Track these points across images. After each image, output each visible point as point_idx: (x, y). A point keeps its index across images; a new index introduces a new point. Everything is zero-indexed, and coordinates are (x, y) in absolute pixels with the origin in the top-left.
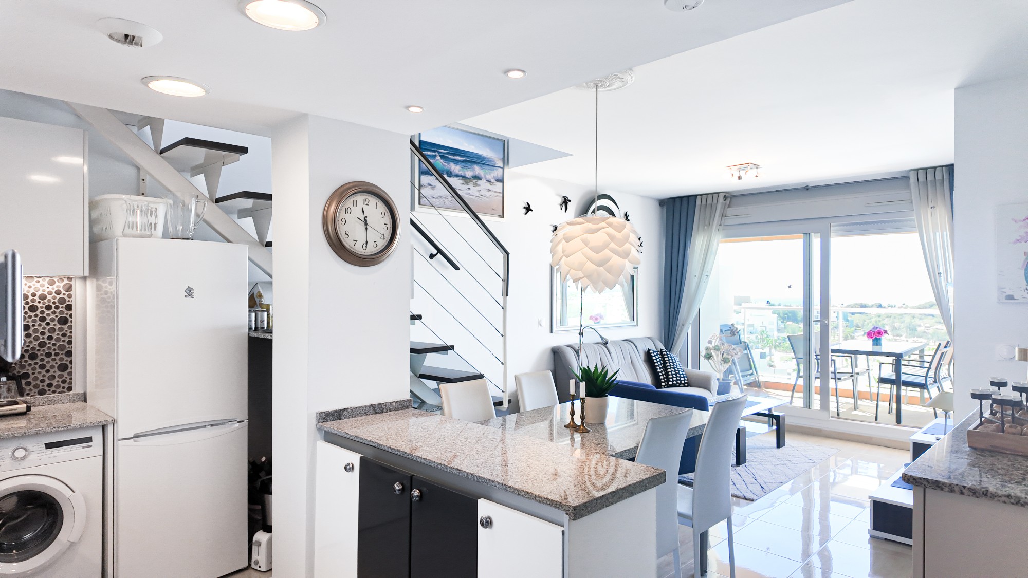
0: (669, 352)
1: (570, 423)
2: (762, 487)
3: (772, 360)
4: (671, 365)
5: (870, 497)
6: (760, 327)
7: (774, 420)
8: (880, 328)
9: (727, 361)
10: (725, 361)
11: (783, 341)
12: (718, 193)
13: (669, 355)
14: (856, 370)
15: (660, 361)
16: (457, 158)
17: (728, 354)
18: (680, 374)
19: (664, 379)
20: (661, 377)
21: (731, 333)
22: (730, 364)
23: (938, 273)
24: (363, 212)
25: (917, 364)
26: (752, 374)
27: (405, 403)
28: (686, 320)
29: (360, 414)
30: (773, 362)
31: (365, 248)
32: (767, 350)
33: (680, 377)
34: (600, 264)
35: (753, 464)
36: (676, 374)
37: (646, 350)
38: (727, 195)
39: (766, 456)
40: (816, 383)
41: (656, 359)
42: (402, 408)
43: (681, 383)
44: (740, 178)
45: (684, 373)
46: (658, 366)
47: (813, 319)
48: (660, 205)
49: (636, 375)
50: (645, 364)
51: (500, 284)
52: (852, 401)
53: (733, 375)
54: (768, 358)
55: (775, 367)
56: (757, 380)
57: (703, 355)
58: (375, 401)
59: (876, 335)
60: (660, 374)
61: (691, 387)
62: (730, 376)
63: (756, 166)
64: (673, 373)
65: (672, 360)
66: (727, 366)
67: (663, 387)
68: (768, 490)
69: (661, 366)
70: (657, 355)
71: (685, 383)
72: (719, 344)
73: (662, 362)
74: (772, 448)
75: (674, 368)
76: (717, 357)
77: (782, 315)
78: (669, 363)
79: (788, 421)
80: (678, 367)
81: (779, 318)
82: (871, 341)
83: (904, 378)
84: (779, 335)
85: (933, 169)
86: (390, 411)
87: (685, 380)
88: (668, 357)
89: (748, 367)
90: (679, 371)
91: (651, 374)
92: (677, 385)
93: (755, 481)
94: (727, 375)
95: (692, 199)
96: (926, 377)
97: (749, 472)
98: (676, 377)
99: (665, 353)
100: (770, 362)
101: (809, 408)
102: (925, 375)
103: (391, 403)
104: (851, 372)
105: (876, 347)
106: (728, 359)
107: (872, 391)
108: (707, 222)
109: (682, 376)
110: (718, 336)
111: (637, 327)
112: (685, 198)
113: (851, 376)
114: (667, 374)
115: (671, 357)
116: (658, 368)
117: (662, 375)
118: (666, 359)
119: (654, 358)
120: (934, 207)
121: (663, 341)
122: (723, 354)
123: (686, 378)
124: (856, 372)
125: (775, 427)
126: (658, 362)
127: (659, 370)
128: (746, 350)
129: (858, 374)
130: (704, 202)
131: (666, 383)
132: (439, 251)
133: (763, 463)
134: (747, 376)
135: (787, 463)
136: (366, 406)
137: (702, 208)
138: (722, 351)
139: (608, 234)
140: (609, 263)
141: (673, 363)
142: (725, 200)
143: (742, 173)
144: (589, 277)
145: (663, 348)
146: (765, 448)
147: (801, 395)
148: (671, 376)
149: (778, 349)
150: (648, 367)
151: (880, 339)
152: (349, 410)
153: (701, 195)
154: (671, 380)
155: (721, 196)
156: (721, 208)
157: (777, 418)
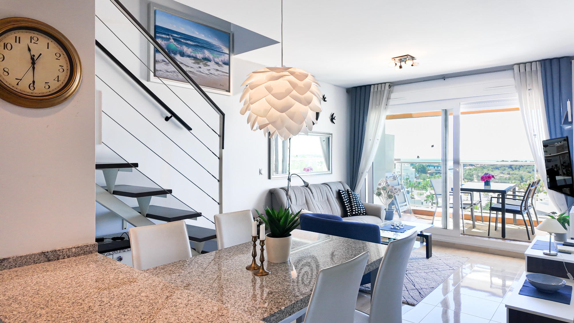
0: (353, 191)
1: (252, 265)
2: (420, 293)
3: (413, 195)
4: (354, 200)
5: (506, 306)
6: (406, 176)
7: (424, 238)
8: (489, 174)
9: (391, 197)
10: (390, 197)
11: (418, 184)
12: (385, 83)
13: (353, 194)
14: (474, 202)
15: (347, 198)
17: (392, 192)
18: (360, 207)
19: (349, 210)
20: (348, 209)
21: (393, 178)
22: (393, 199)
23: (534, 135)
24: (29, 50)
25: (512, 197)
26: (406, 205)
27: (88, 248)
28: (364, 169)
29: (27, 263)
30: (413, 196)
31: (32, 88)
32: (410, 189)
33: (361, 209)
34: (282, 110)
35: (412, 272)
36: (357, 207)
37: (338, 191)
38: (391, 84)
39: (420, 265)
40: (450, 211)
41: (344, 197)
42: (84, 254)
43: (361, 213)
44: (401, 67)
45: (363, 206)
46: (346, 201)
47: (448, 168)
48: (347, 92)
49: (330, 208)
50: (336, 200)
51: (217, 139)
52: (471, 222)
53: (394, 206)
54: (410, 193)
55: (415, 199)
56: (409, 209)
57: (376, 194)
58: (48, 248)
59: (487, 179)
60: (347, 207)
61: (367, 215)
62: (392, 206)
63: (413, 58)
64: (356, 206)
65: (355, 197)
66: (390, 200)
67: (349, 216)
68: (424, 295)
69: (347, 201)
70: (345, 194)
71: (364, 213)
72: (385, 186)
73: (348, 198)
74: (423, 258)
75: (356, 202)
76: (384, 195)
77: (417, 169)
78: (353, 199)
79: (434, 238)
80: (359, 202)
81: (416, 171)
82: (483, 183)
83: (507, 207)
84: (417, 180)
85: (530, 64)
86: (69, 257)
87: (363, 210)
88: (352, 195)
89: (404, 201)
90: (359, 204)
91: (341, 207)
92: (359, 214)
93: (414, 287)
94: (391, 206)
95: (367, 88)
96: (521, 206)
97: (409, 279)
98: (358, 209)
99: (350, 192)
100: (412, 196)
101: (446, 229)
102: (520, 205)
103: (69, 249)
104: (471, 203)
105: (486, 186)
106: (392, 195)
107: (483, 215)
108: (378, 103)
109: (361, 208)
110: (385, 180)
111: (331, 175)
112: (363, 87)
113: (471, 206)
114: (351, 207)
115: (354, 195)
116: (345, 202)
117: (348, 208)
118: (351, 196)
119: (343, 196)
120: (531, 89)
121: (349, 185)
122: (388, 192)
123: (364, 209)
124: (474, 203)
125: (425, 244)
126: (345, 198)
127: (346, 204)
128: (402, 189)
129: (475, 204)
130: (376, 90)
131: (351, 213)
132: (173, 114)
133: (418, 271)
134: (403, 206)
135: (435, 270)
136: (35, 255)
137: (375, 94)
138: (388, 190)
139: (290, 82)
140: (292, 110)
141: (356, 199)
142: (389, 88)
143: (403, 64)
144: (273, 123)
145: (349, 189)
146: (418, 259)
147: (440, 218)
148: (354, 208)
149: (416, 188)
150: (339, 202)
151: (489, 181)
152: (11, 260)
153: (374, 85)
154: (354, 211)
155: (387, 85)
156: (387, 94)
157: (427, 237)
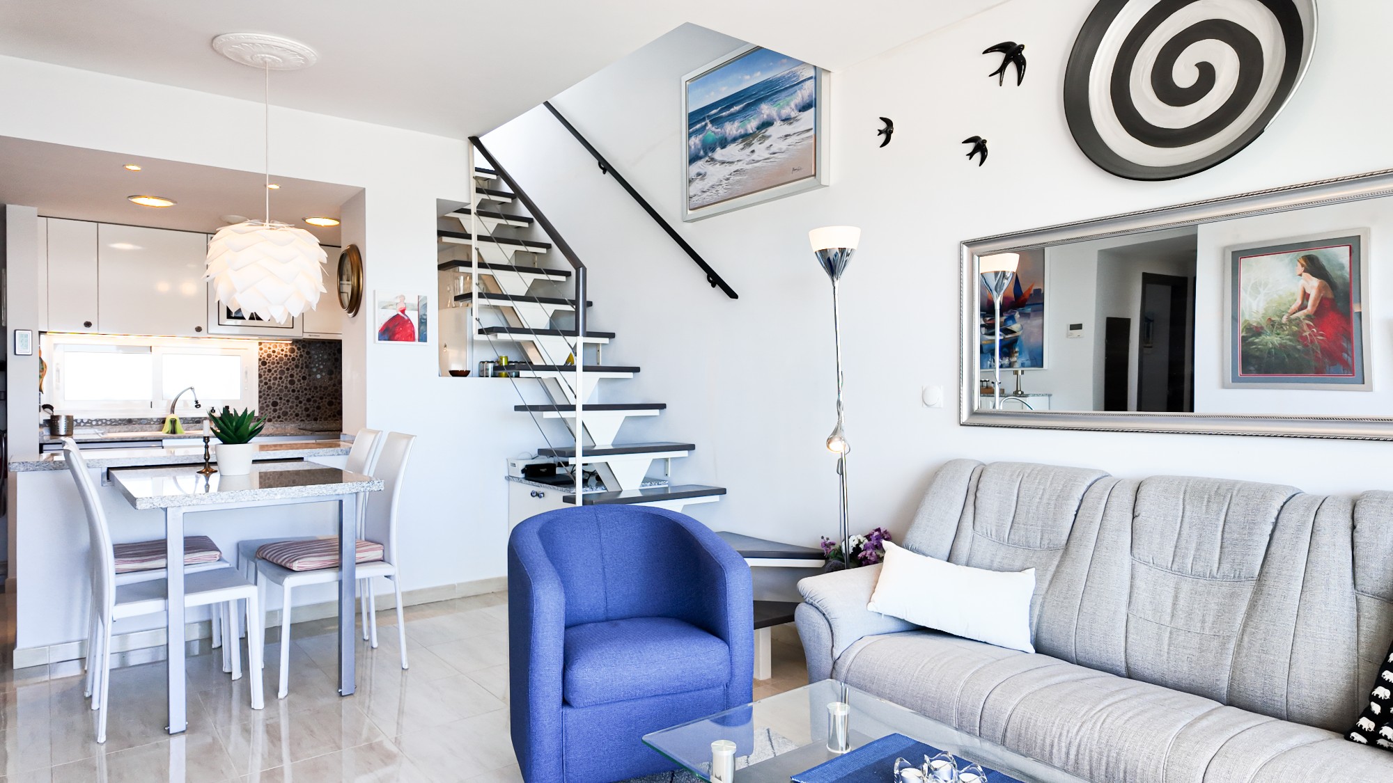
16: (736, 108)
132: (710, 273)
